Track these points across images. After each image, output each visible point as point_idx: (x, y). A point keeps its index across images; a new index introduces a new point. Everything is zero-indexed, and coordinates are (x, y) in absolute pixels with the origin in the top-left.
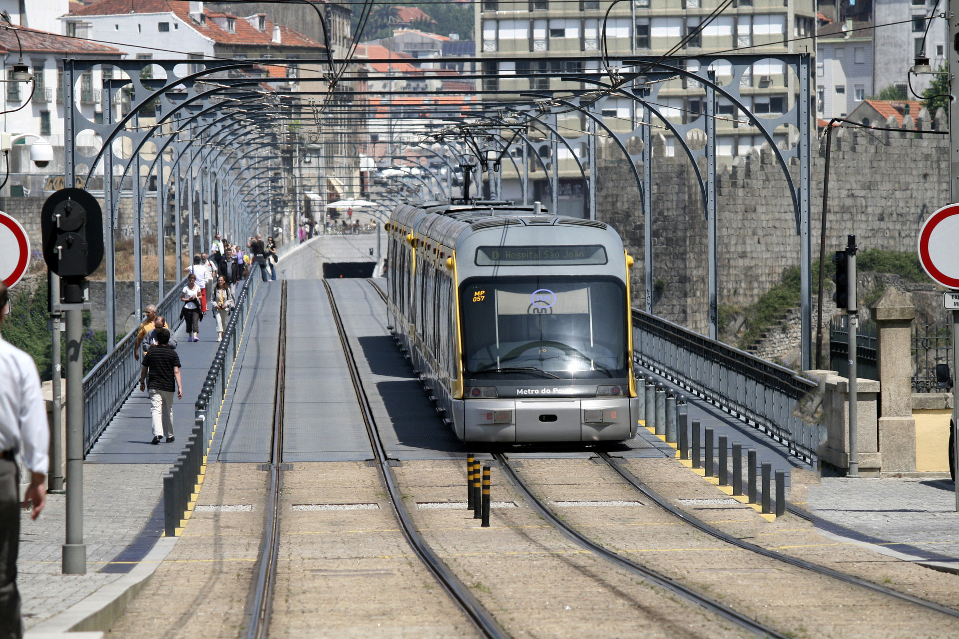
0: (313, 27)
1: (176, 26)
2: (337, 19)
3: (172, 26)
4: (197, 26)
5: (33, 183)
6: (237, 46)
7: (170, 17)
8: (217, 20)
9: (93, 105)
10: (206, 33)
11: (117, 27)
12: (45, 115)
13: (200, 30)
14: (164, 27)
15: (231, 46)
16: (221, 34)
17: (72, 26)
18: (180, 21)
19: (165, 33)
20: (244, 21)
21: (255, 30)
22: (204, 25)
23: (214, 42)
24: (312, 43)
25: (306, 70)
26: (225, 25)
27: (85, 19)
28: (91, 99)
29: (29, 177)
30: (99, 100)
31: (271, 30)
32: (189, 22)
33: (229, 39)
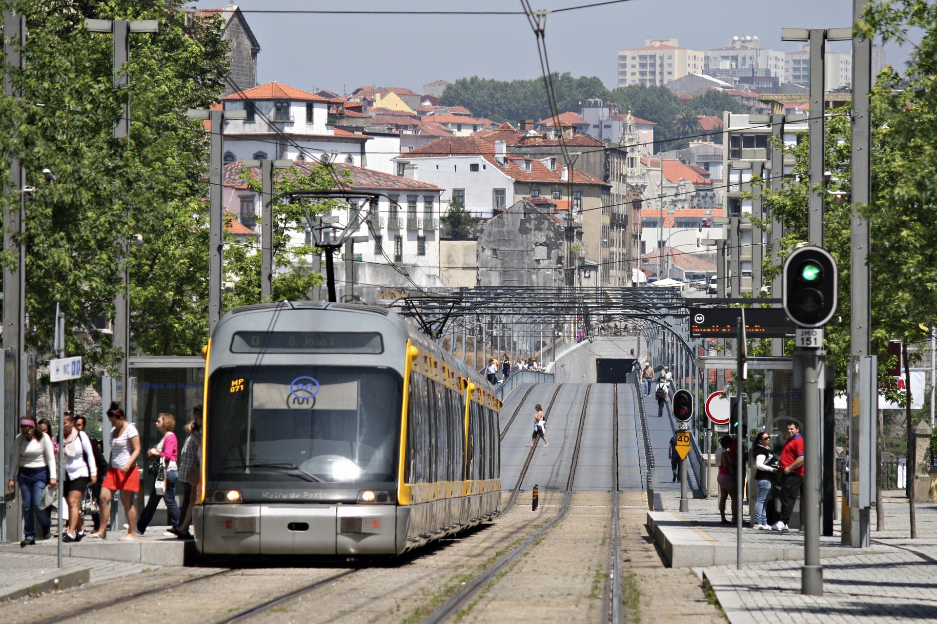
0: (595, 167)
1: (484, 167)
2: (615, 160)
3: (481, 167)
4: (500, 166)
5: (368, 294)
6: (532, 183)
7: (480, 160)
8: (517, 162)
9: (417, 230)
10: (508, 173)
11: (437, 167)
12: (378, 239)
13: (503, 170)
14: (474, 168)
15: (527, 183)
16: (519, 173)
17: (402, 166)
18: (487, 163)
19: (475, 173)
20: (540, 163)
21: (548, 170)
22: (507, 166)
23: (514, 180)
24: (593, 180)
25: (589, 202)
26: (524, 166)
27: (412, 161)
28: (415, 226)
29: (365, 289)
30: (422, 227)
31: (560, 170)
32: (494, 164)
33: (526, 177)
